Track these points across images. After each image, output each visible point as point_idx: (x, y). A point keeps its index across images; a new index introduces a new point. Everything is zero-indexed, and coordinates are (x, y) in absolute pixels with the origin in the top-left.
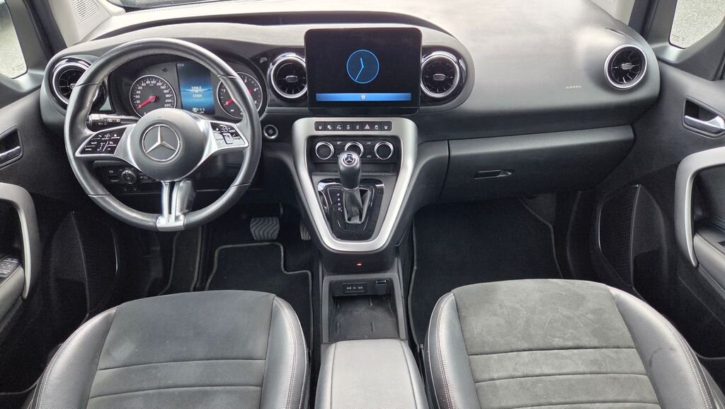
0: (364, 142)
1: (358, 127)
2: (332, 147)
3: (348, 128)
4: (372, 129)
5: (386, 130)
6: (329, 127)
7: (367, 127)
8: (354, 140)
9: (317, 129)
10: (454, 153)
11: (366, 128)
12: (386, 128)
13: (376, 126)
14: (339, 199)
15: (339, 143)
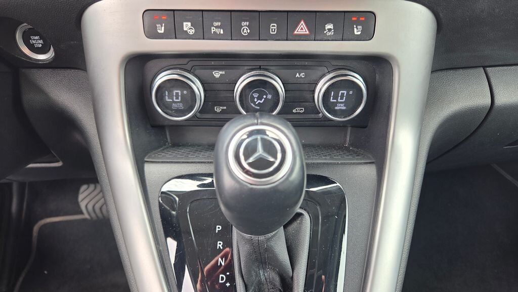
0: (286, 73)
1: (273, 27)
2: (198, 88)
3: (245, 31)
4: (316, 34)
5: (358, 38)
6: (187, 26)
7: (302, 29)
8: (260, 68)
9: (152, 34)
10: (503, 99)
11: (298, 31)
12: (357, 32)
13: (329, 26)
14: (220, 245)
15: (217, 74)
